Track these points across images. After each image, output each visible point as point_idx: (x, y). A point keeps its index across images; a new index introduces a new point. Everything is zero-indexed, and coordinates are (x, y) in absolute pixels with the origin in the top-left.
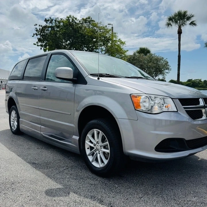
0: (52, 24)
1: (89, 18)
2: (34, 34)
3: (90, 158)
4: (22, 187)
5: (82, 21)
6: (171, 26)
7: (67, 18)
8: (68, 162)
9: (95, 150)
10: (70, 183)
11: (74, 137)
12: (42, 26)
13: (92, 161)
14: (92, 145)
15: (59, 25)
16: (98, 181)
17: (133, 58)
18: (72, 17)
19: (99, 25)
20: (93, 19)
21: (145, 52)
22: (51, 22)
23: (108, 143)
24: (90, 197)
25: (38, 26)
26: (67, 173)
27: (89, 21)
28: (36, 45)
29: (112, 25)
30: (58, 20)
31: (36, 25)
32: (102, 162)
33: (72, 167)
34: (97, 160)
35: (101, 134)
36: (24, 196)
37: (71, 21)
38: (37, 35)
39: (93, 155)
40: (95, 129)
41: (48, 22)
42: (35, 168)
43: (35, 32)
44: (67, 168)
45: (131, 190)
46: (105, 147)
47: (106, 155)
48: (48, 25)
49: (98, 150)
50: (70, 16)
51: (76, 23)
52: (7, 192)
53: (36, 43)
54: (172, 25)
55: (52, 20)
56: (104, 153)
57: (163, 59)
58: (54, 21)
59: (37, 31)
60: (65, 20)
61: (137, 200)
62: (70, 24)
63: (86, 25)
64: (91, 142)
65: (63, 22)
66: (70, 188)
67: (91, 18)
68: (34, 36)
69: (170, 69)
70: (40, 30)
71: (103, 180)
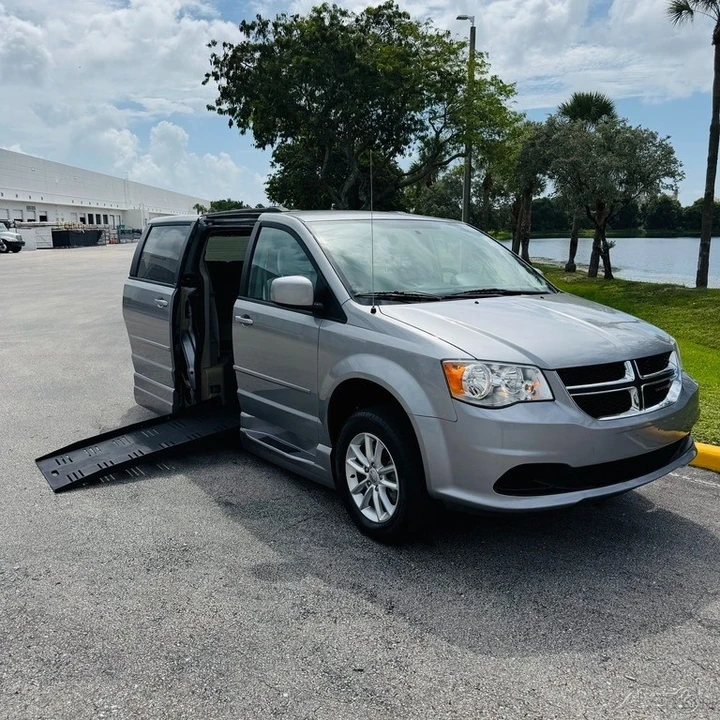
0: (264, 36)
1: (389, 6)
2: (208, 75)
3: (358, 499)
4: (206, 559)
5: (365, 18)
6: (689, 15)
7: (315, 15)
8: (308, 503)
9: (368, 482)
10: (309, 554)
11: (321, 447)
12: (231, 46)
13: (363, 507)
14: (361, 470)
15: (288, 41)
16: (373, 552)
17: (543, 138)
18: (332, 9)
19: (422, 29)
20: (401, 11)
21: (593, 109)
22: (262, 31)
23: (393, 467)
24: (350, 586)
25: (220, 45)
26: (304, 531)
27: (389, 17)
28: (214, 109)
29: (472, 19)
30: (283, 22)
31: (214, 43)
32: (384, 509)
33: (317, 517)
34: (371, 504)
35: (380, 445)
36: (211, 577)
37: (327, 23)
38: (217, 79)
39: (363, 492)
40: (366, 434)
41: (253, 33)
42: (233, 515)
43: (212, 68)
44: (305, 517)
45: (442, 577)
46: (390, 477)
47: (391, 494)
48: (252, 42)
49: (375, 482)
50: (324, 5)
51: (343, 28)
52: (176, 567)
53: (215, 105)
54: (691, 12)
55: (265, 24)
56: (388, 490)
57: (655, 138)
58: (270, 27)
59: (216, 62)
60: (308, 19)
61: (450, 598)
62: (323, 36)
63: (377, 31)
64: (358, 461)
65: (299, 26)
66: (308, 565)
67: (397, 8)
68: (207, 80)
69: (679, 175)
70: (225, 59)
71: (384, 550)
